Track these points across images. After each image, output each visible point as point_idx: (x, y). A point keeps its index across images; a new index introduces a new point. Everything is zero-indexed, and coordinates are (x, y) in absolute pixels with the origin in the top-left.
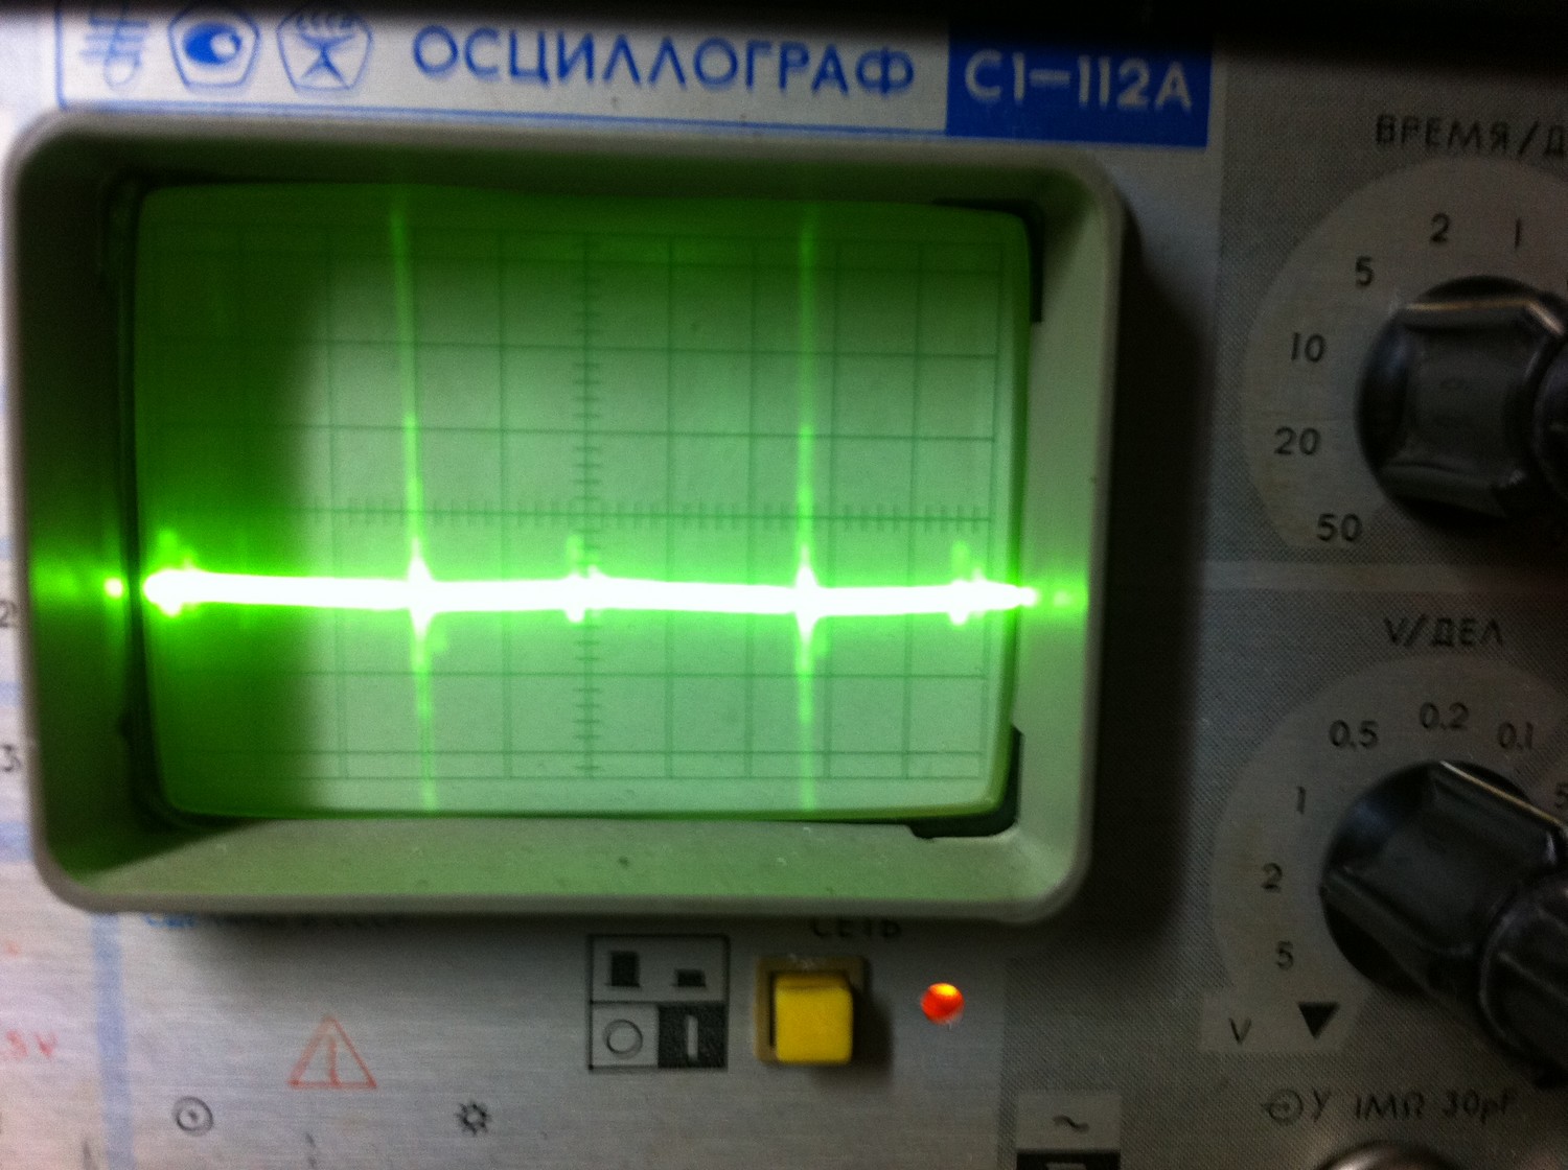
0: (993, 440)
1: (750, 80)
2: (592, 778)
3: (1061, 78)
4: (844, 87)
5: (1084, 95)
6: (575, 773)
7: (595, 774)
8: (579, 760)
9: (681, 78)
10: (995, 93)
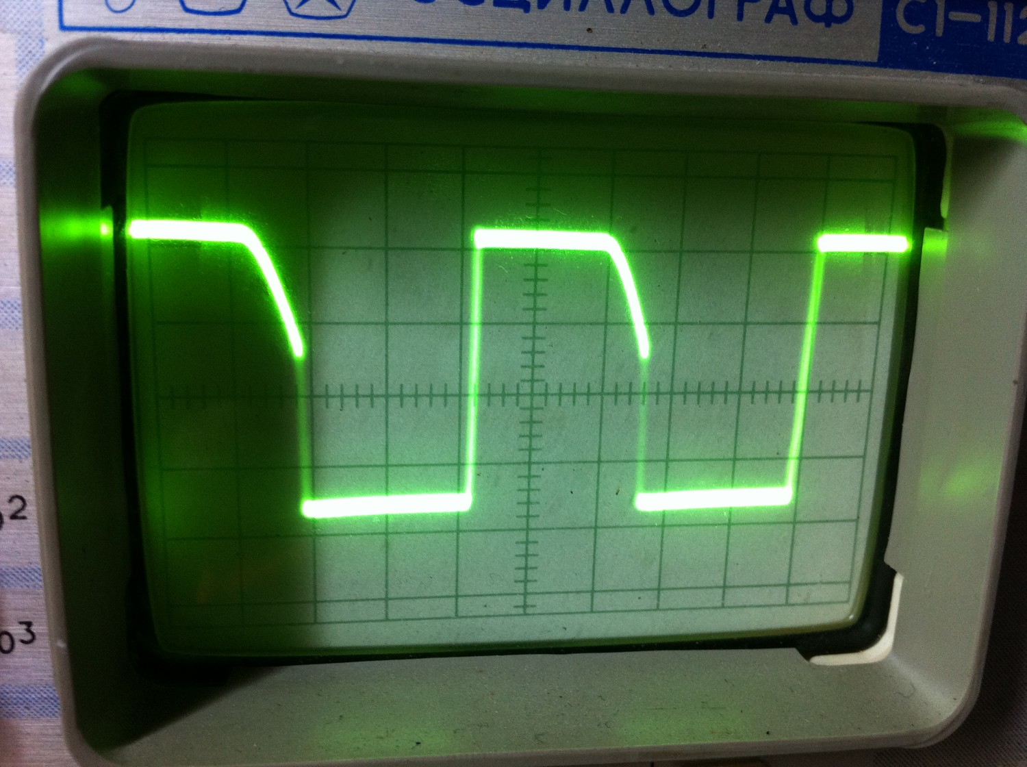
0: (878, 323)
1: (711, 15)
2: (526, 614)
3: (975, 18)
4: (794, 21)
5: (991, 37)
6: (514, 611)
7: (529, 611)
8: (519, 600)
9: (651, 10)
10: (920, 29)
